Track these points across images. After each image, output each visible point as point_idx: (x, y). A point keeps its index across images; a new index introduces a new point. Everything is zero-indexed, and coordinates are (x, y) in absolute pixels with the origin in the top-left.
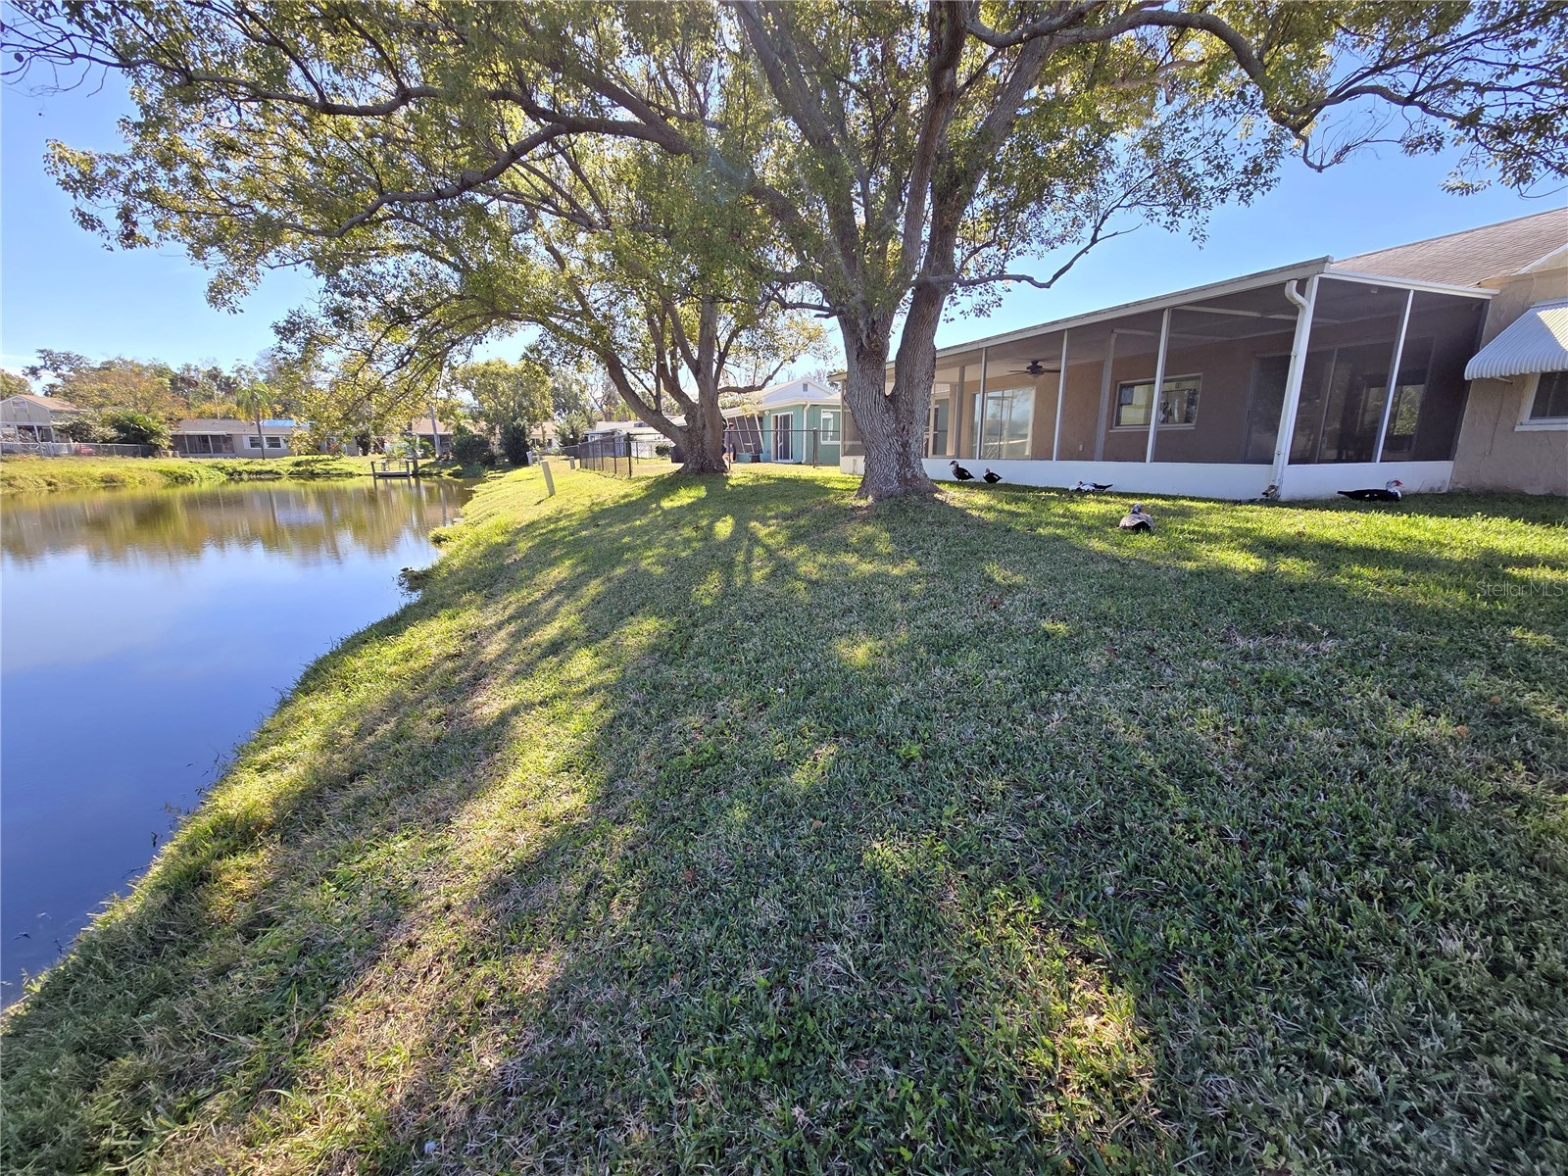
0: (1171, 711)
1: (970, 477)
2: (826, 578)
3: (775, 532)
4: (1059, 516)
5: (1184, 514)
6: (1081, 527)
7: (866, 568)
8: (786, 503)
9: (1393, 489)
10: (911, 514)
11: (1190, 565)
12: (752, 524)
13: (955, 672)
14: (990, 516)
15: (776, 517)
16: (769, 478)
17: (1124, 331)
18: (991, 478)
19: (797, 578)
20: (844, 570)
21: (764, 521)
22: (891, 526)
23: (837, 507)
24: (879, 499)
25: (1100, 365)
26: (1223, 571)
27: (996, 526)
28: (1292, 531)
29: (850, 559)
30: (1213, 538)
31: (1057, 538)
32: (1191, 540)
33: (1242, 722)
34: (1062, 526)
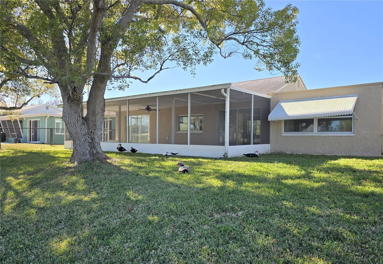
0: (194, 251)
1: (125, 150)
2: (48, 206)
3: (22, 182)
4: (158, 167)
5: (200, 164)
6: (165, 172)
7: (71, 198)
8: (31, 166)
9: (257, 154)
10: (95, 169)
11: (201, 186)
12: (9, 178)
13: (110, 248)
14: (130, 169)
15: (24, 174)
16: (23, 152)
17: (177, 99)
18: (133, 151)
19: (32, 207)
20: (59, 199)
21: (16, 176)
22: (85, 176)
23: (58, 168)
24: (80, 163)
25: (170, 109)
26: (211, 187)
27: (133, 173)
28: (230, 170)
29: (62, 194)
30: (208, 174)
31: (156, 177)
32: (202, 175)
33: (216, 250)
34: (158, 172)
